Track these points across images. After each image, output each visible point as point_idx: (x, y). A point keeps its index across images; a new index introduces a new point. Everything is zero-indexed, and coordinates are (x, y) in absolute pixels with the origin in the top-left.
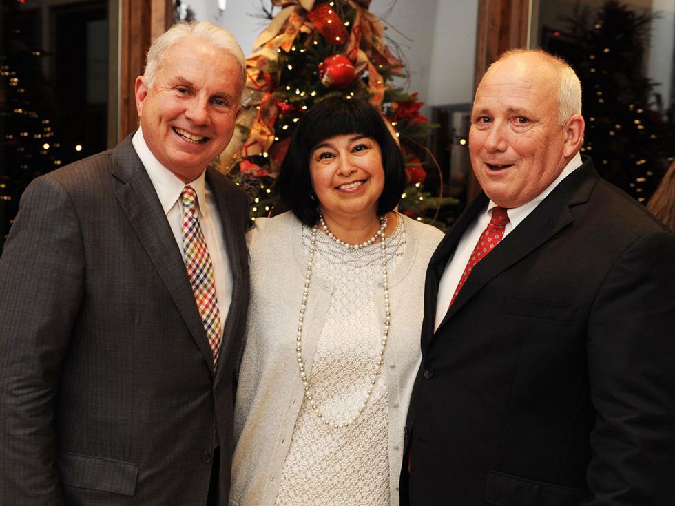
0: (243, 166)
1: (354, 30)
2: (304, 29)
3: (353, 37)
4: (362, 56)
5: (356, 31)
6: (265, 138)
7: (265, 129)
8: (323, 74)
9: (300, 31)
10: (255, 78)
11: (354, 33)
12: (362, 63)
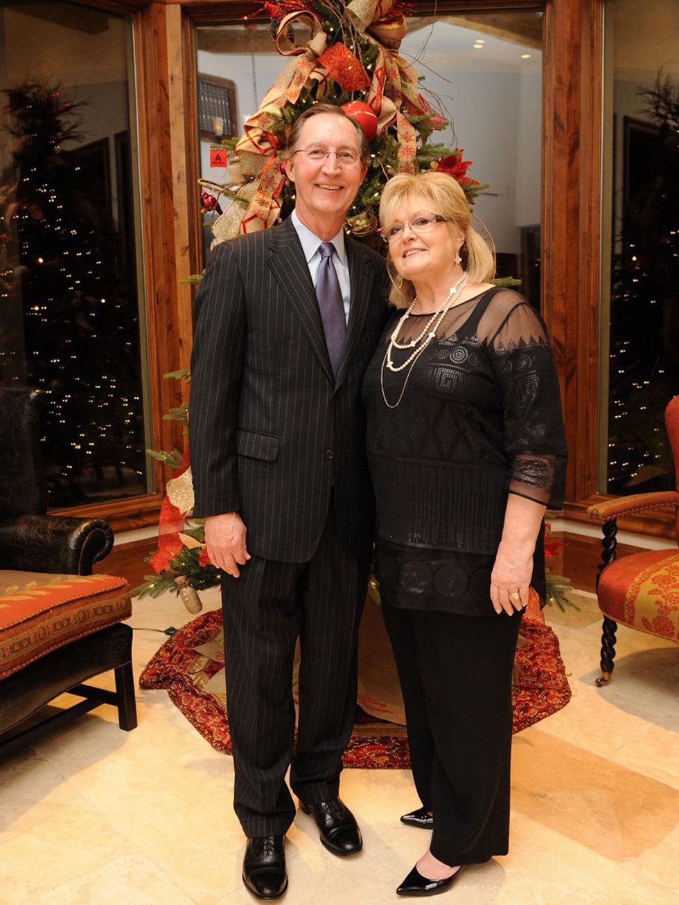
1: (377, 72)
2: (314, 76)
3: (375, 82)
4: (388, 104)
6: (266, 209)
7: (269, 199)
9: (309, 78)
10: (256, 140)
11: (377, 75)
12: (389, 113)
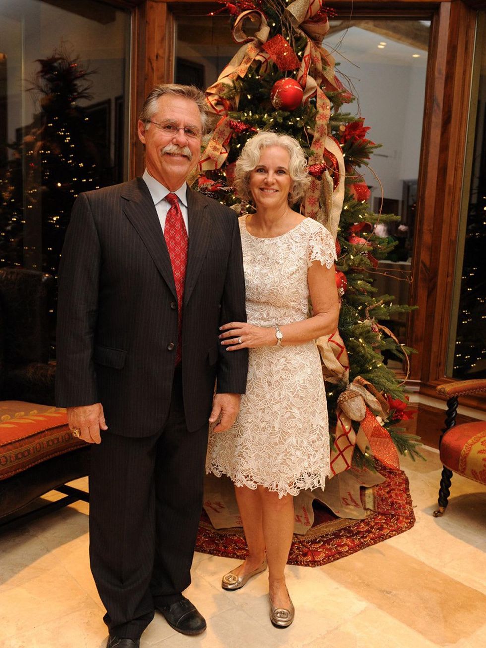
0: (201, 181)
1: (305, 58)
2: (258, 58)
3: (303, 64)
4: (311, 81)
5: (307, 59)
6: (218, 153)
7: (220, 147)
8: (273, 96)
9: (255, 60)
10: (213, 103)
11: (305, 60)
12: (312, 88)
